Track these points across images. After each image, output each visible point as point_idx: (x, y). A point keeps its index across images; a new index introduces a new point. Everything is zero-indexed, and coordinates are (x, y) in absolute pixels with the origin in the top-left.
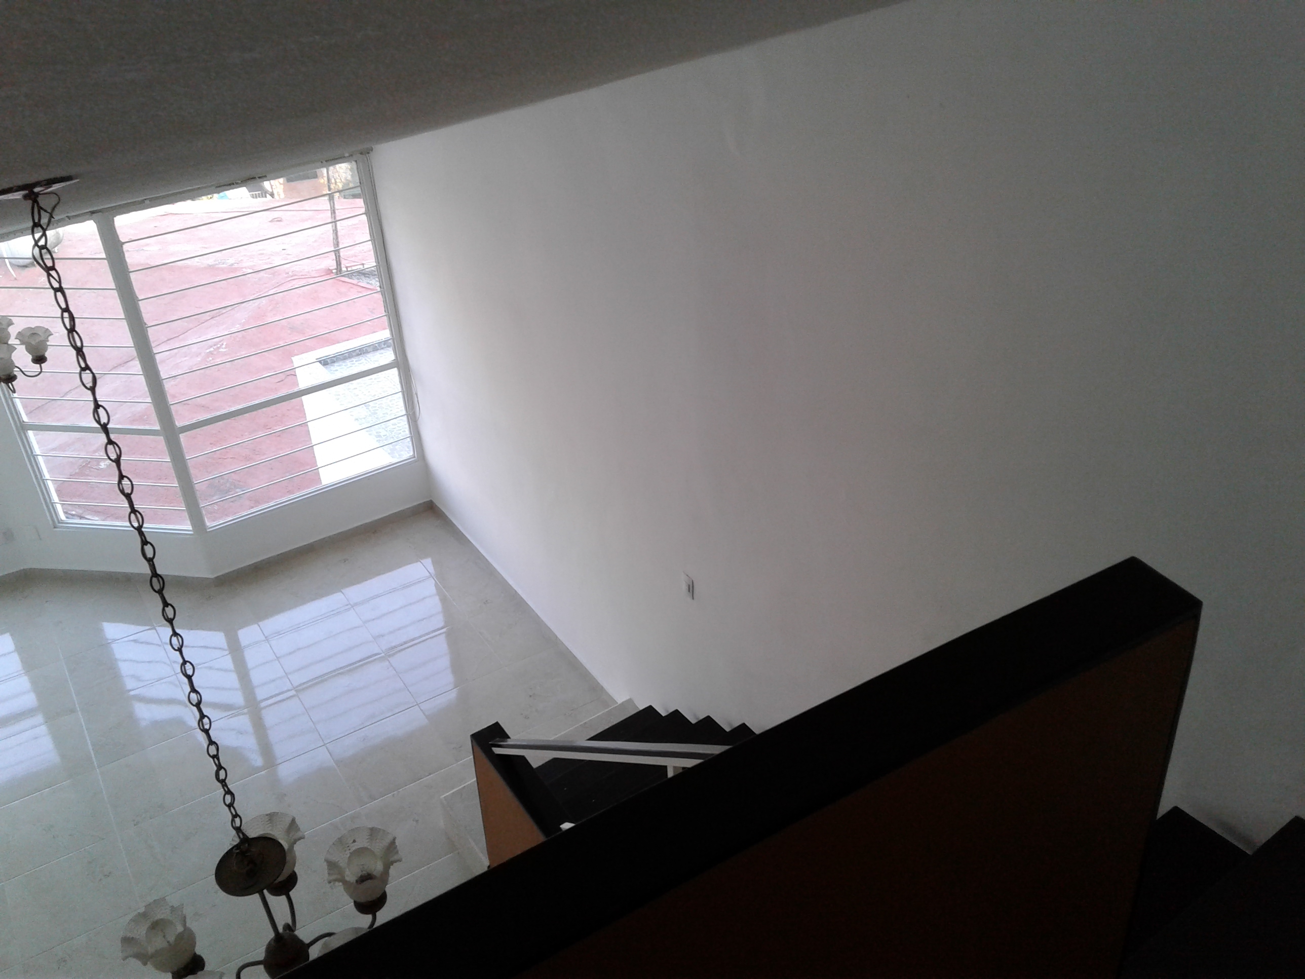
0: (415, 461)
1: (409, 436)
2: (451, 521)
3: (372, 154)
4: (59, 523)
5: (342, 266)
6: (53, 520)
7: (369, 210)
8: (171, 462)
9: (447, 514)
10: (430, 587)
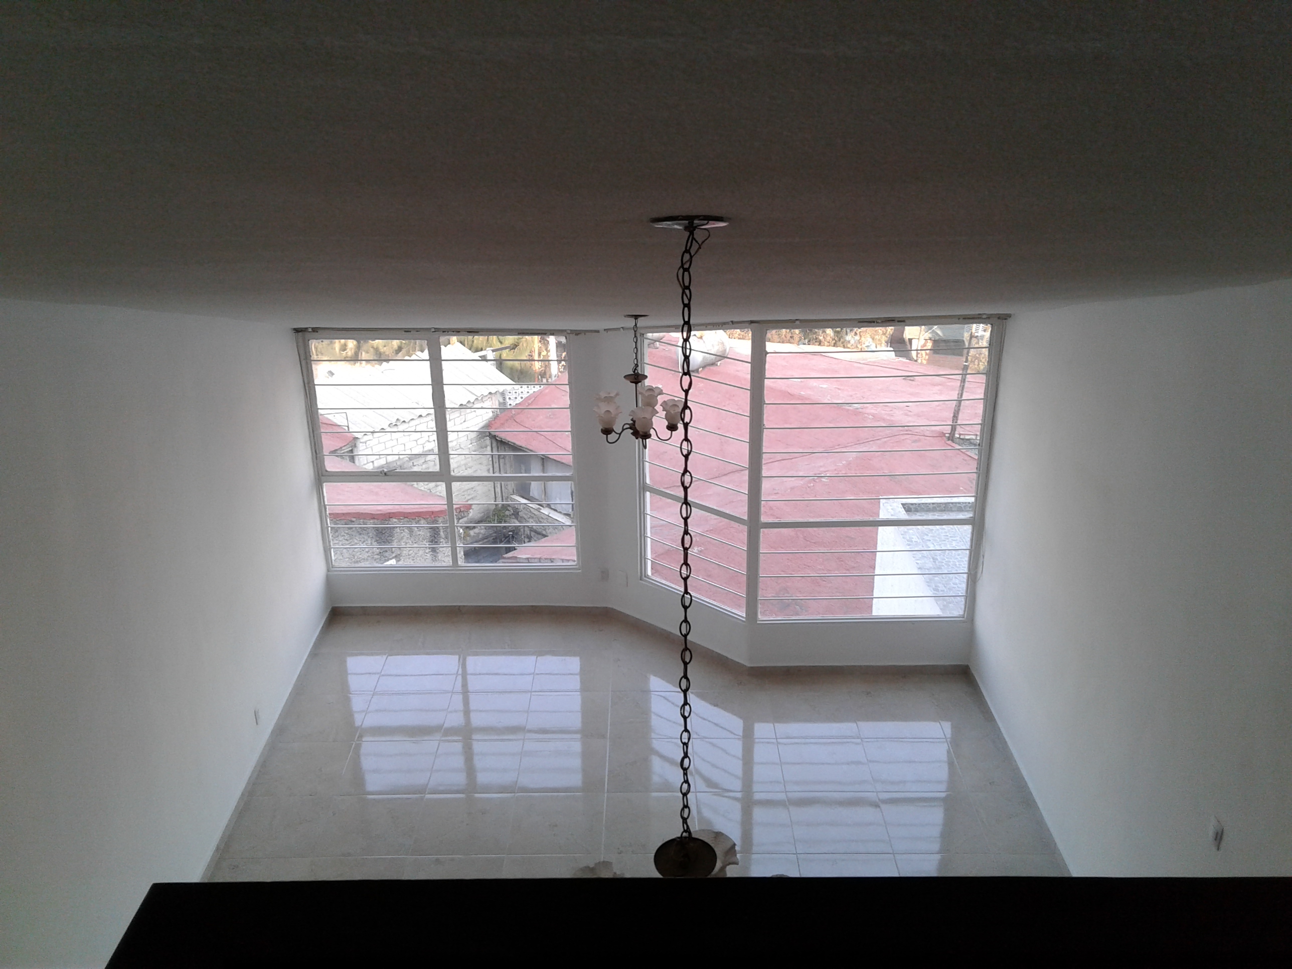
0: (963, 622)
1: (964, 595)
2: (981, 692)
3: (1010, 322)
4: (645, 576)
5: (956, 432)
6: (641, 573)
7: (990, 371)
8: (747, 551)
9: (981, 685)
10: (941, 751)
